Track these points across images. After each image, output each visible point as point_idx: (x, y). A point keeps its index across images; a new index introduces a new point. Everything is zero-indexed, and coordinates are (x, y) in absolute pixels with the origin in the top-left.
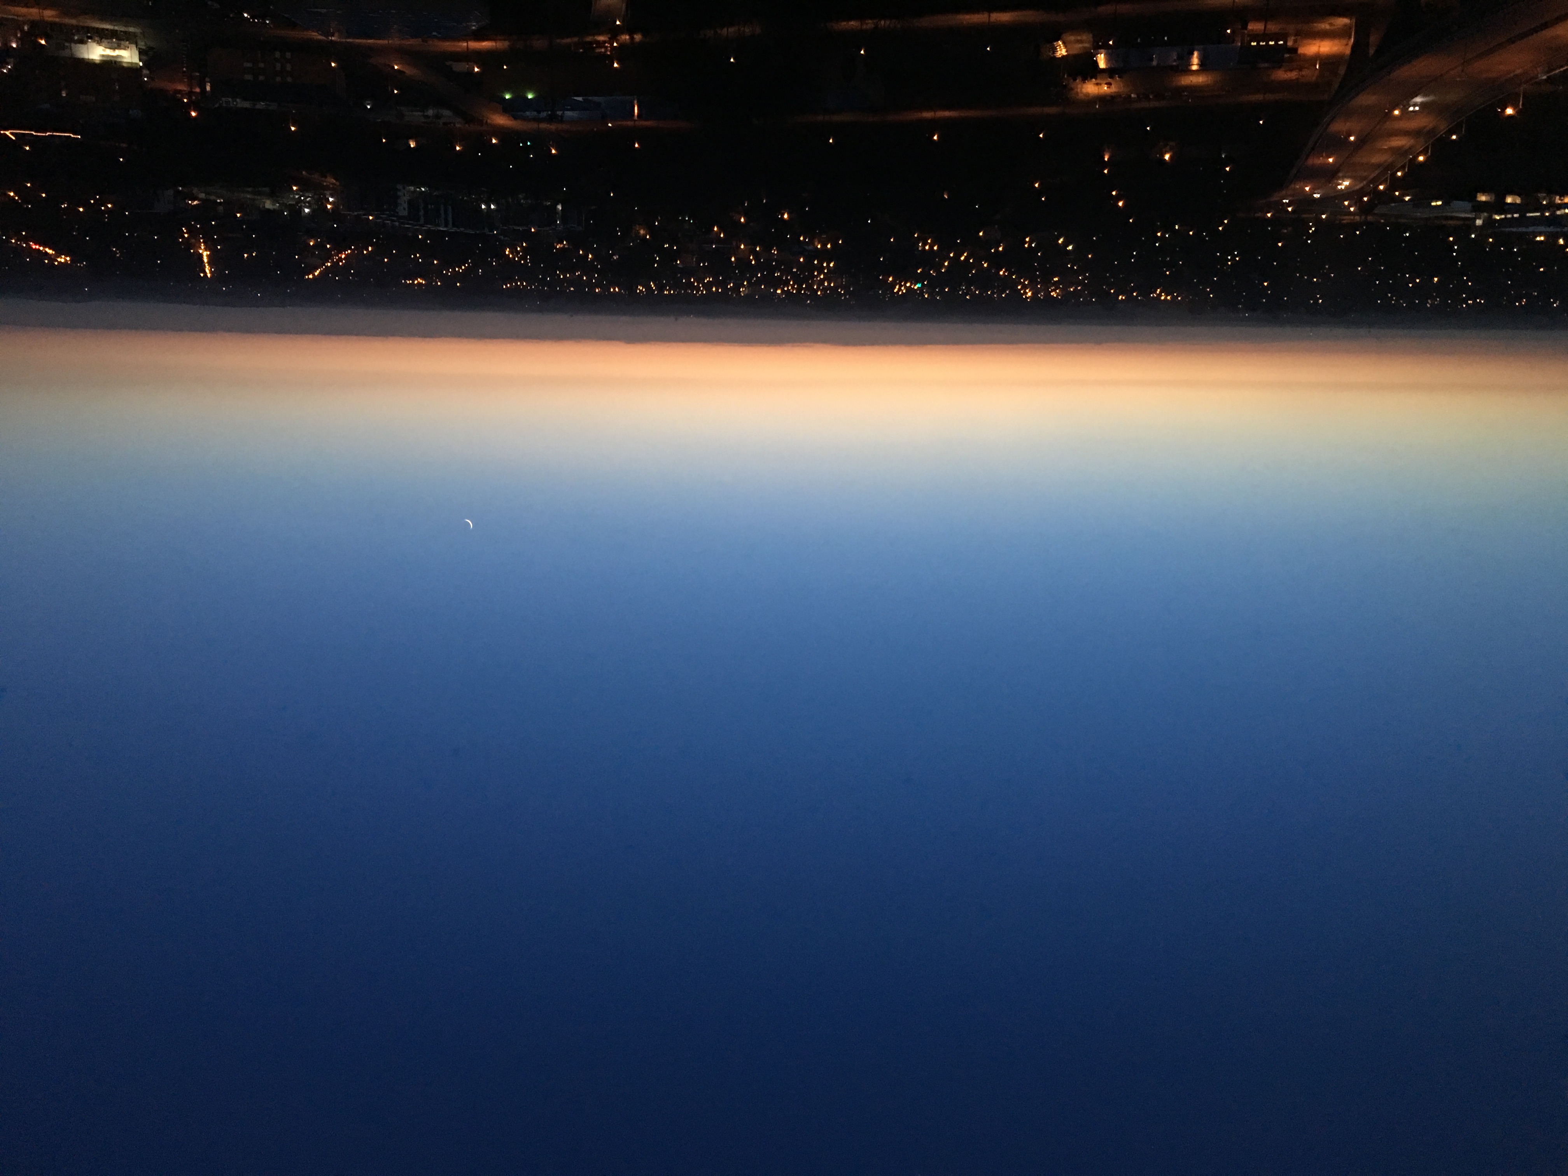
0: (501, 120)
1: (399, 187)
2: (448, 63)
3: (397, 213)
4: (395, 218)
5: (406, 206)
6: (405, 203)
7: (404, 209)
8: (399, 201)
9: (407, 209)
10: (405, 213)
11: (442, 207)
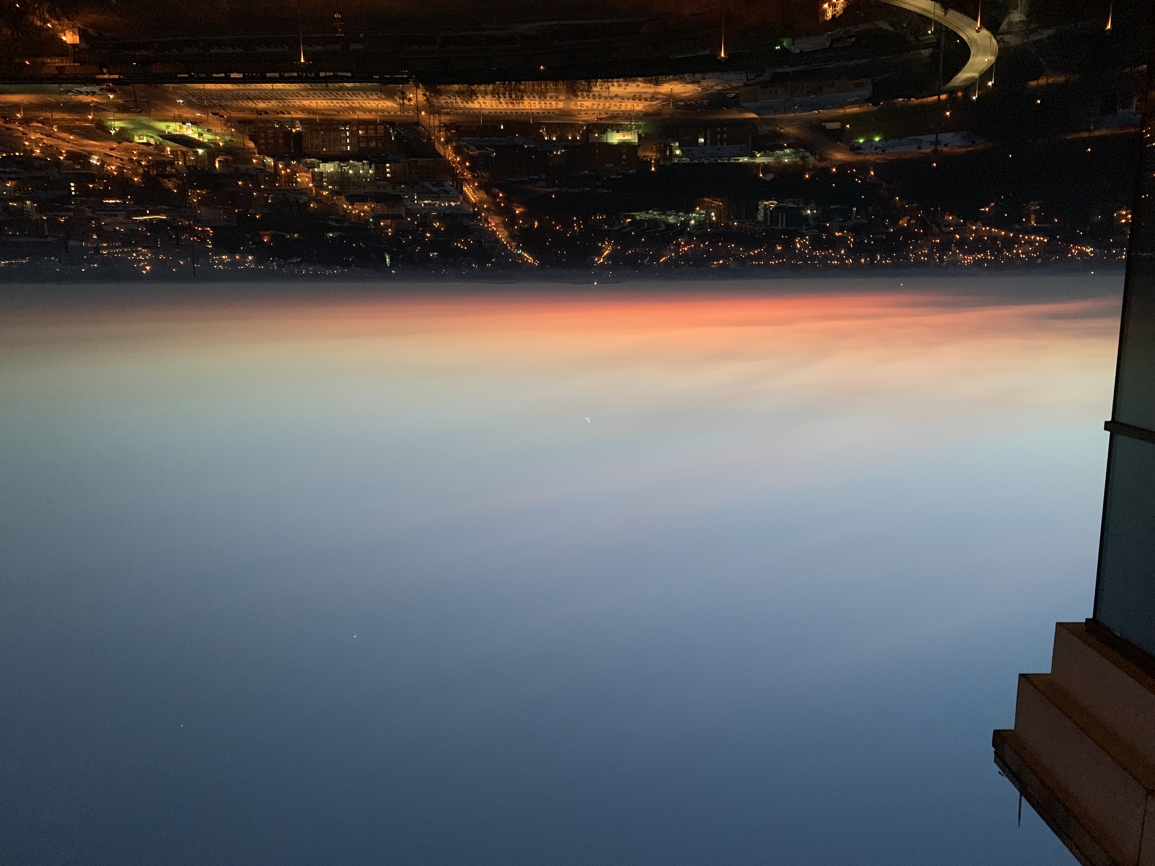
0: (839, 156)
1: (760, 203)
2: (823, 124)
3: (758, 219)
4: (754, 223)
6: (762, 212)
7: (762, 217)
8: (759, 212)
10: (762, 219)
11: (780, 213)
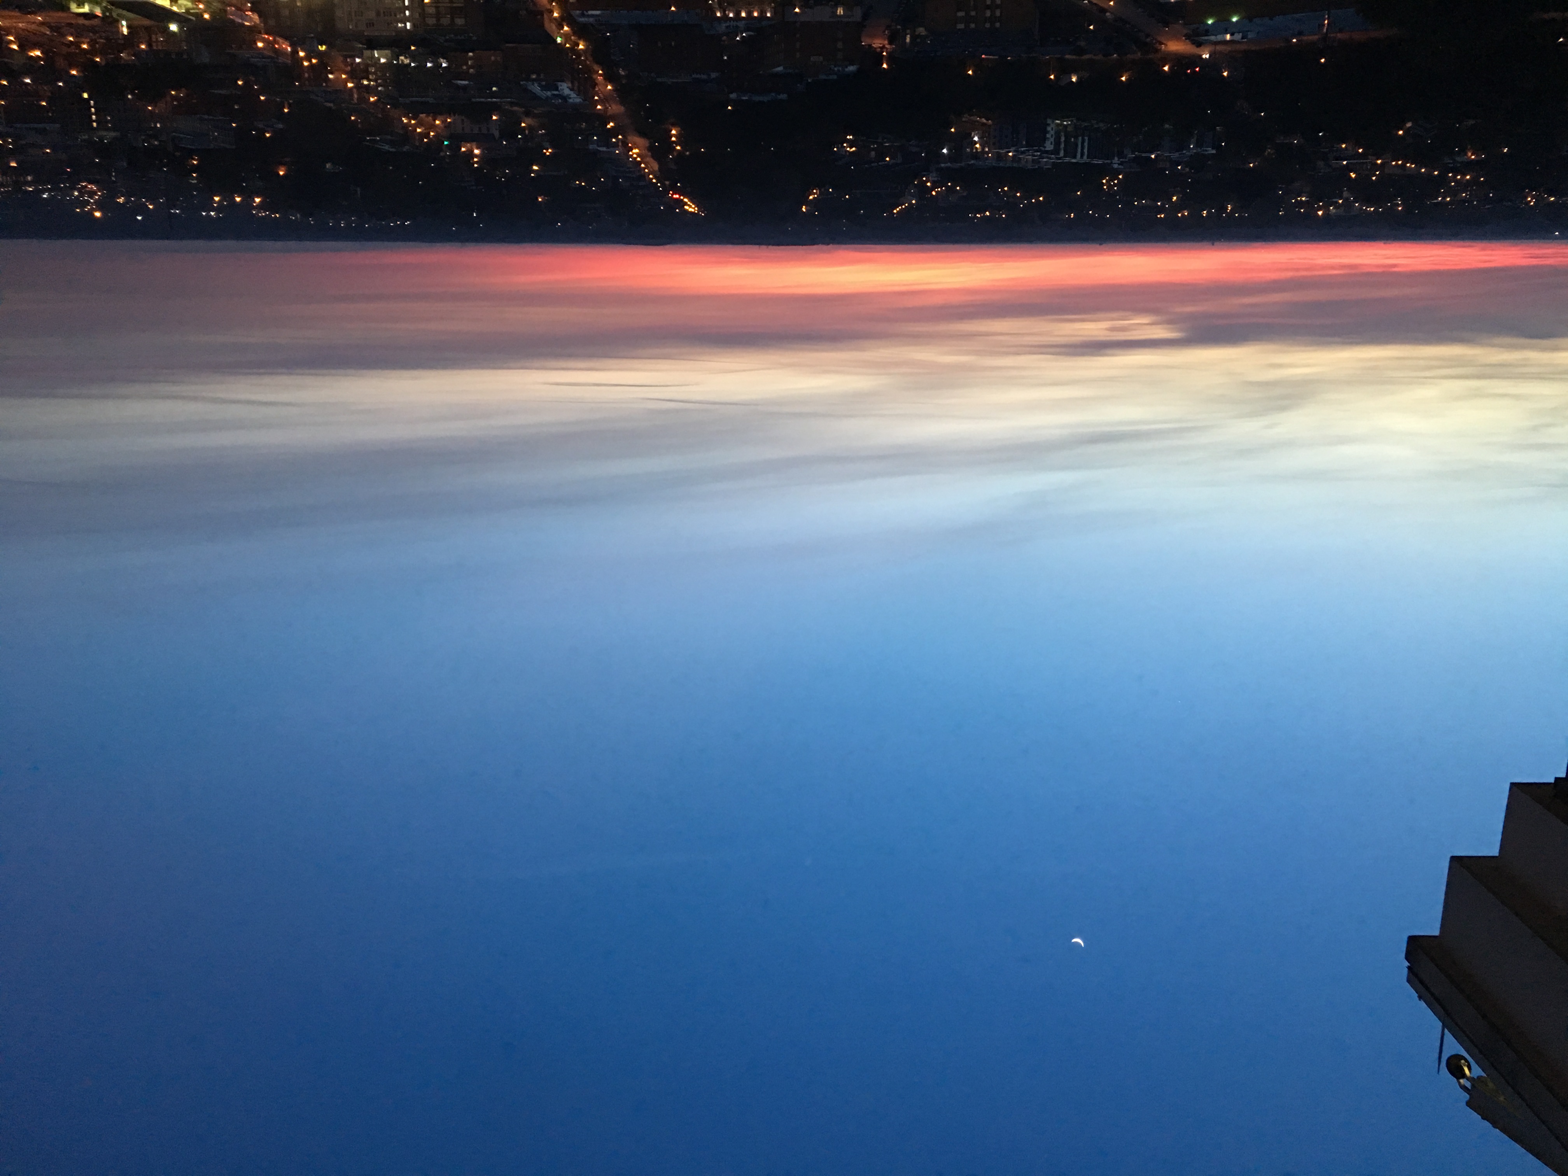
0: (1175, 46)
1: (1049, 121)
3: (1045, 147)
5: (1052, 140)
6: (1052, 136)
7: (1051, 144)
8: (1048, 136)
9: (1053, 143)
10: (1052, 147)
